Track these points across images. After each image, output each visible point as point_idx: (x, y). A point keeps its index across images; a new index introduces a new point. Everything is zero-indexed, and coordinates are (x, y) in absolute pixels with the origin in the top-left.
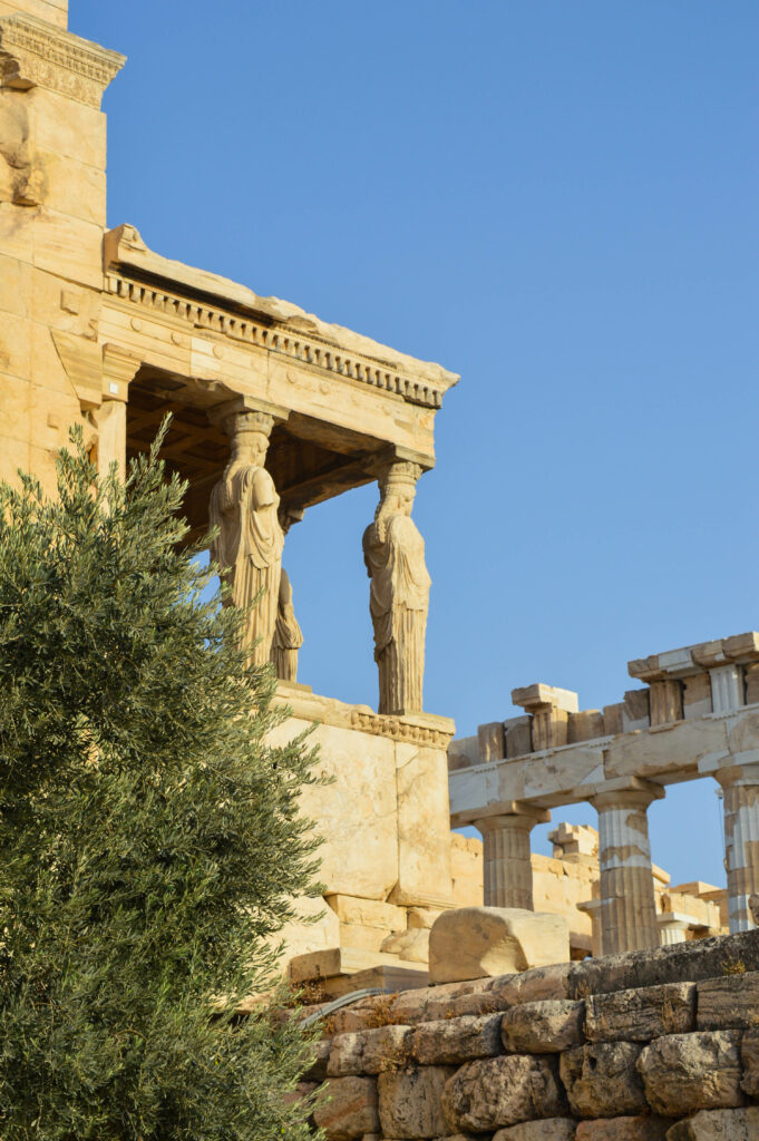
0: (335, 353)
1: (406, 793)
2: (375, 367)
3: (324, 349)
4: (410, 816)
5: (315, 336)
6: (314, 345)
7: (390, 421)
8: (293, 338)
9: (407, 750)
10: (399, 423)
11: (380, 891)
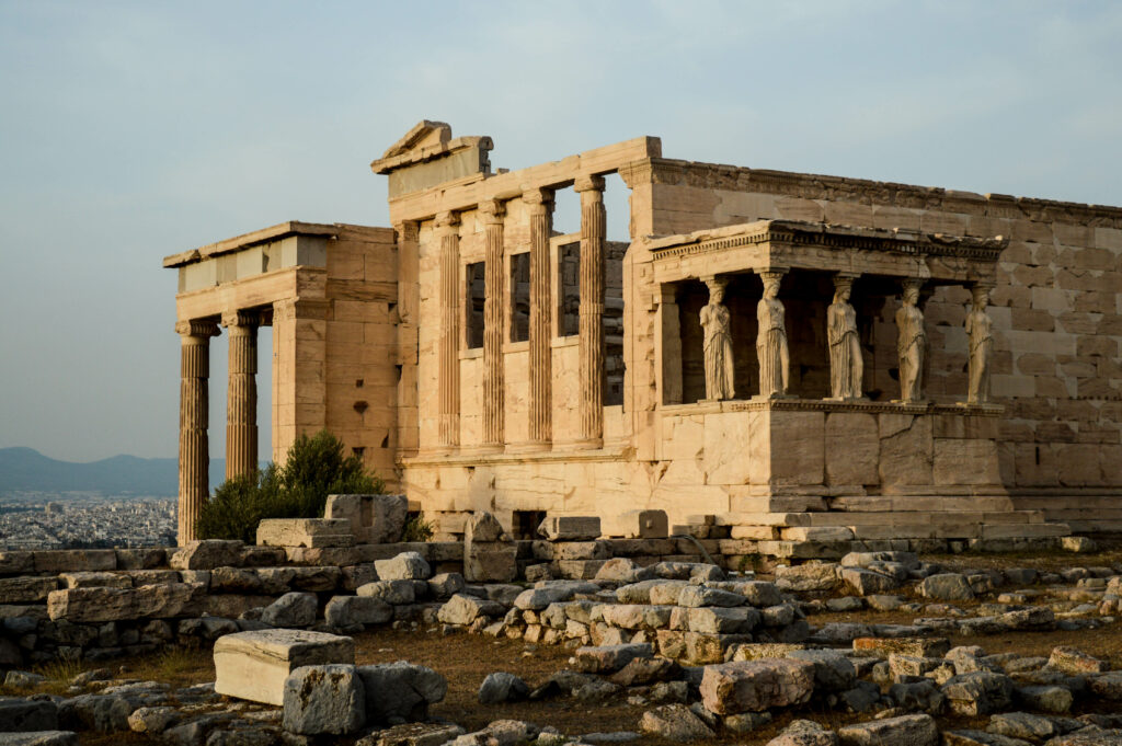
0: (723, 240)
1: (753, 435)
2: (738, 237)
3: (718, 241)
4: (754, 444)
5: (712, 239)
6: (715, 242)
7: (751, 257)
8: (708, 243)
9: (754, 414)
10: (755, 256)
11: (743, 481)
